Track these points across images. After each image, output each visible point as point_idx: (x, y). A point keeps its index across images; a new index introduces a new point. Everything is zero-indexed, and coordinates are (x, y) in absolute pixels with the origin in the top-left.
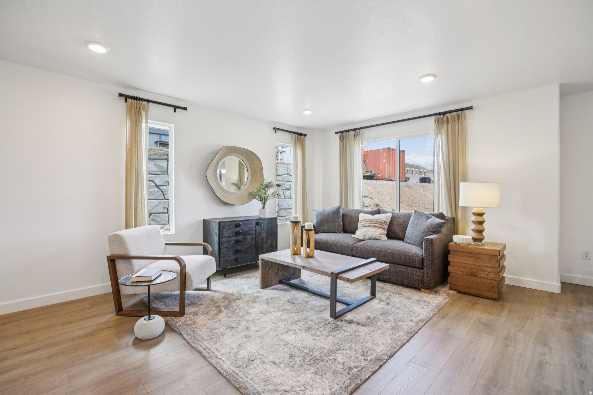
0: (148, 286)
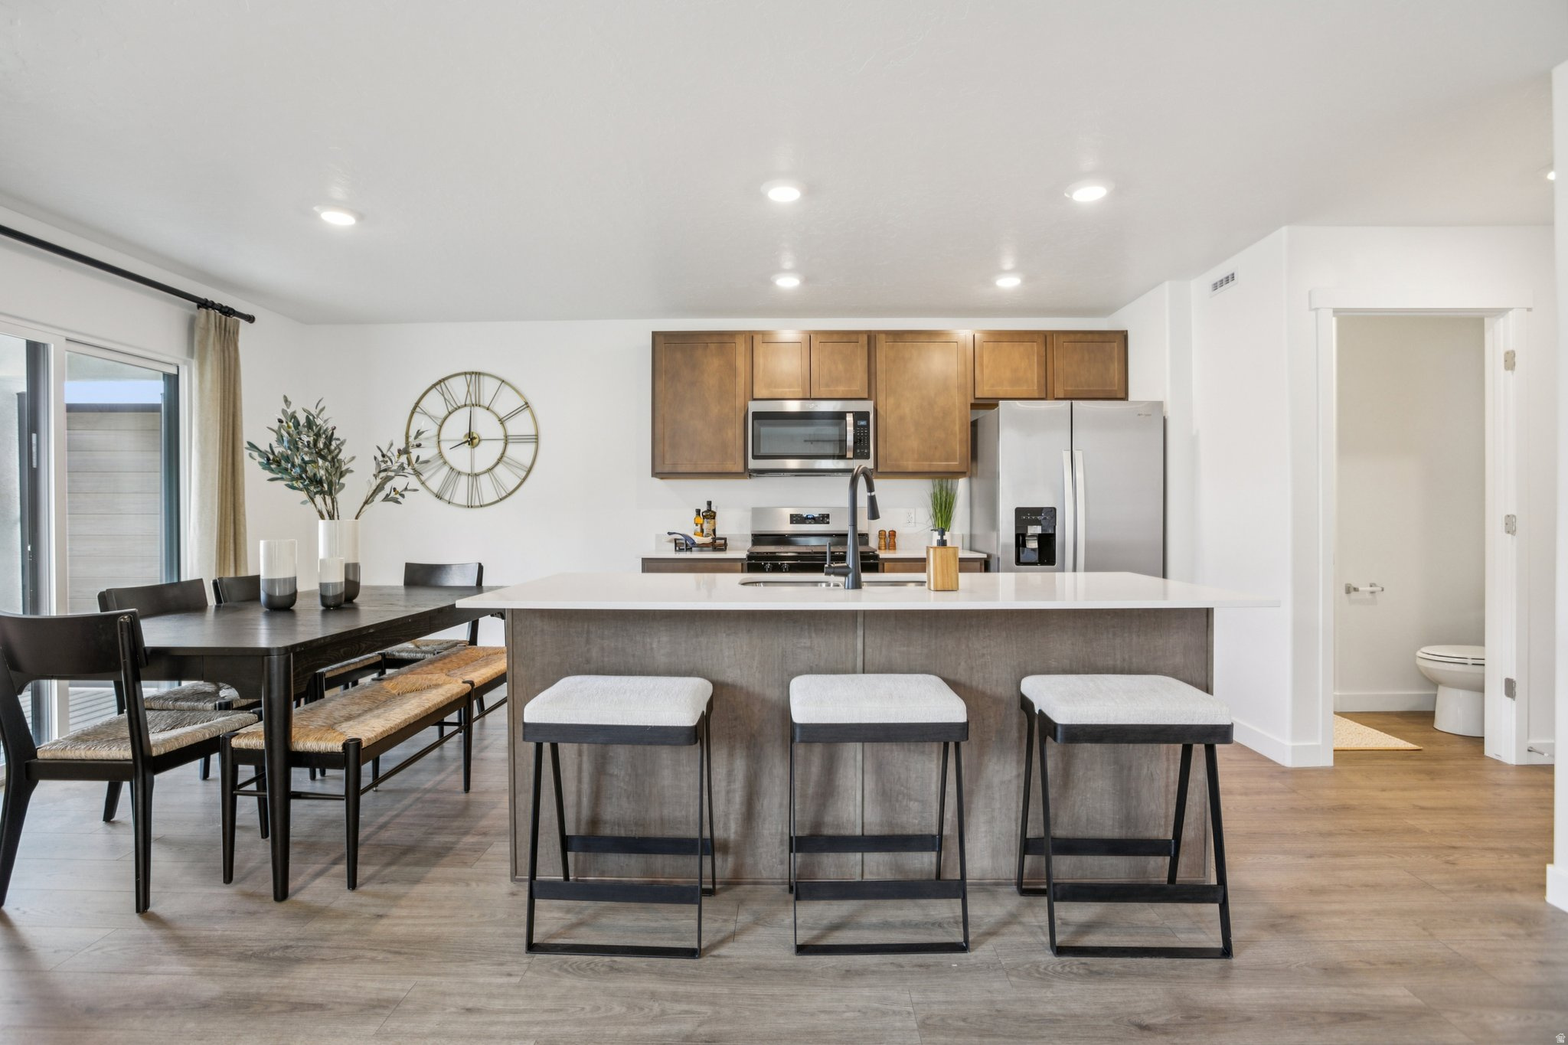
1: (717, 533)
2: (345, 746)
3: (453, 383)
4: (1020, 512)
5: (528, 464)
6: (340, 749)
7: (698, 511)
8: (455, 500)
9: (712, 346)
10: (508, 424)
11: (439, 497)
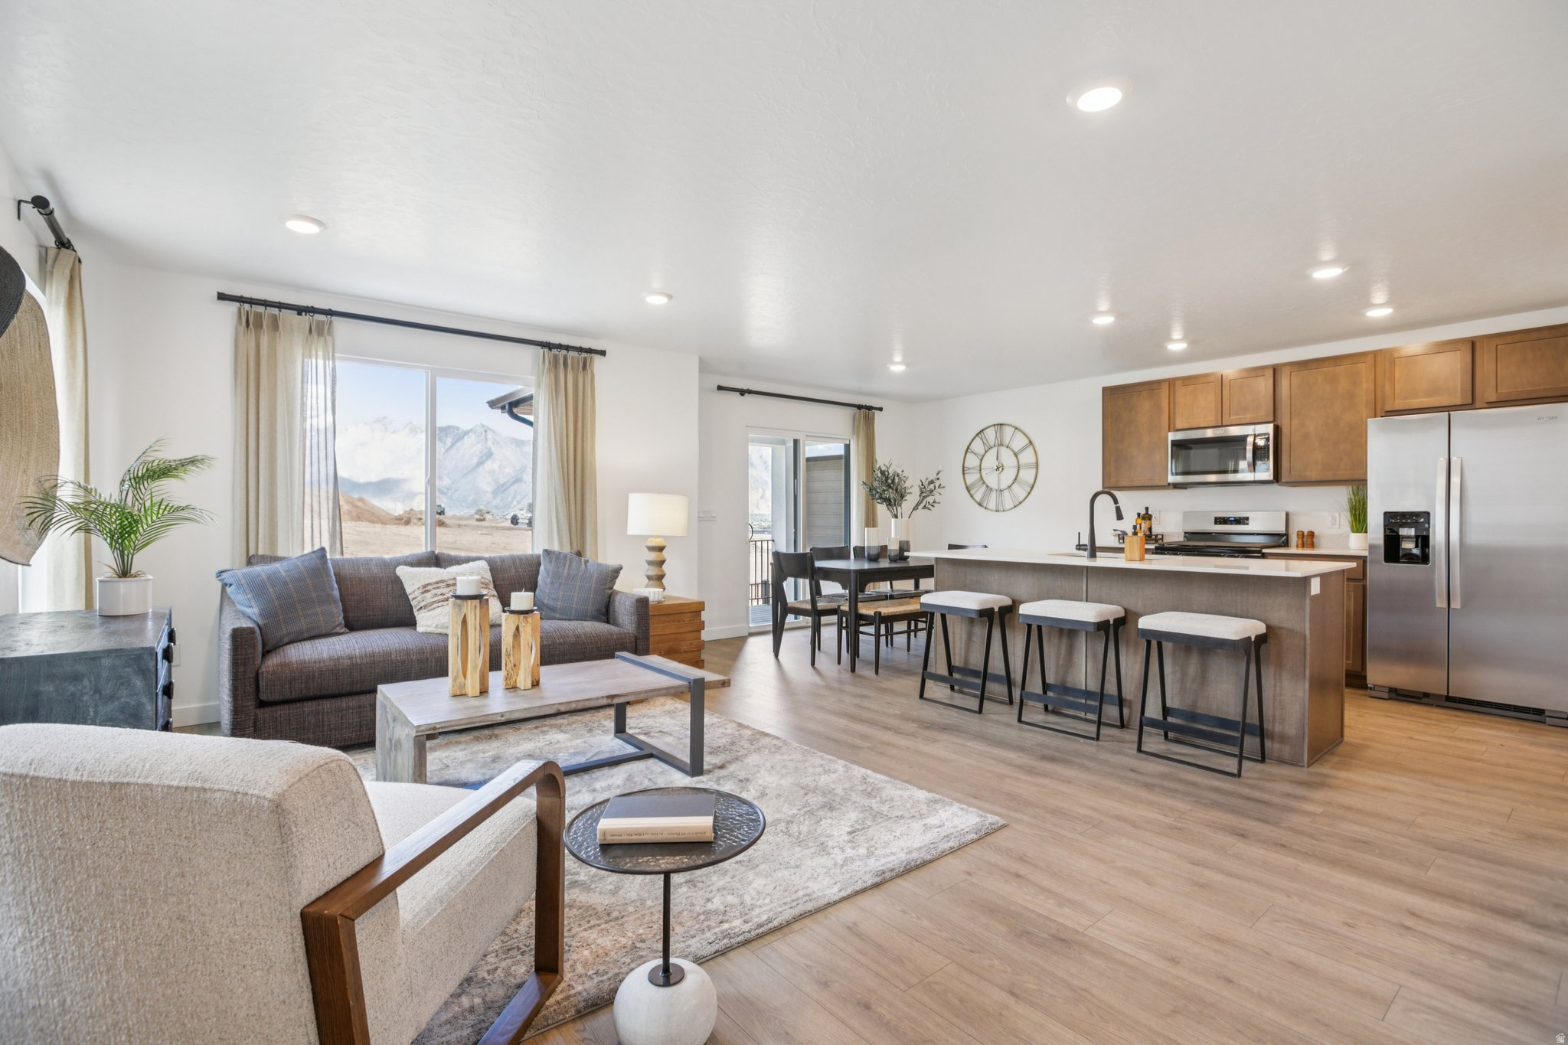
0: (663, 876)
1: (1153, 530)
2: (875, 613)
3: (987, 432)
4: (1388, 515)
5: (1032, 482)
6: (873, 614)
7: (1139, 514)
8: (990, 507)
9: (1144, 393)
10: (1020, 457)
11: (980, 505)
